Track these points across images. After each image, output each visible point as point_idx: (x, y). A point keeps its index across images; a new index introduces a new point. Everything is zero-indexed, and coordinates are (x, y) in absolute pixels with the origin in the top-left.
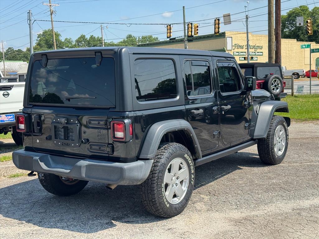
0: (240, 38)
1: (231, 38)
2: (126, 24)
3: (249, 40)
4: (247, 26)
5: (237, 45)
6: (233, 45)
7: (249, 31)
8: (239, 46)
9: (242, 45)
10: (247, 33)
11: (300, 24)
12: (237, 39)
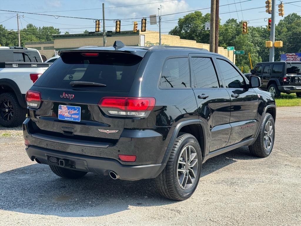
0: (152, 37)
1: (144, 36)
2: (54, 16)
3: (161, 39)
4: (160, 26)
5: (148, 43)
6: (146, 42)
7: (161, 31)
8: (150, 44)
9: (153, 43)
10: (160, 33)
11: (208, 28)
12: (149, 37)
